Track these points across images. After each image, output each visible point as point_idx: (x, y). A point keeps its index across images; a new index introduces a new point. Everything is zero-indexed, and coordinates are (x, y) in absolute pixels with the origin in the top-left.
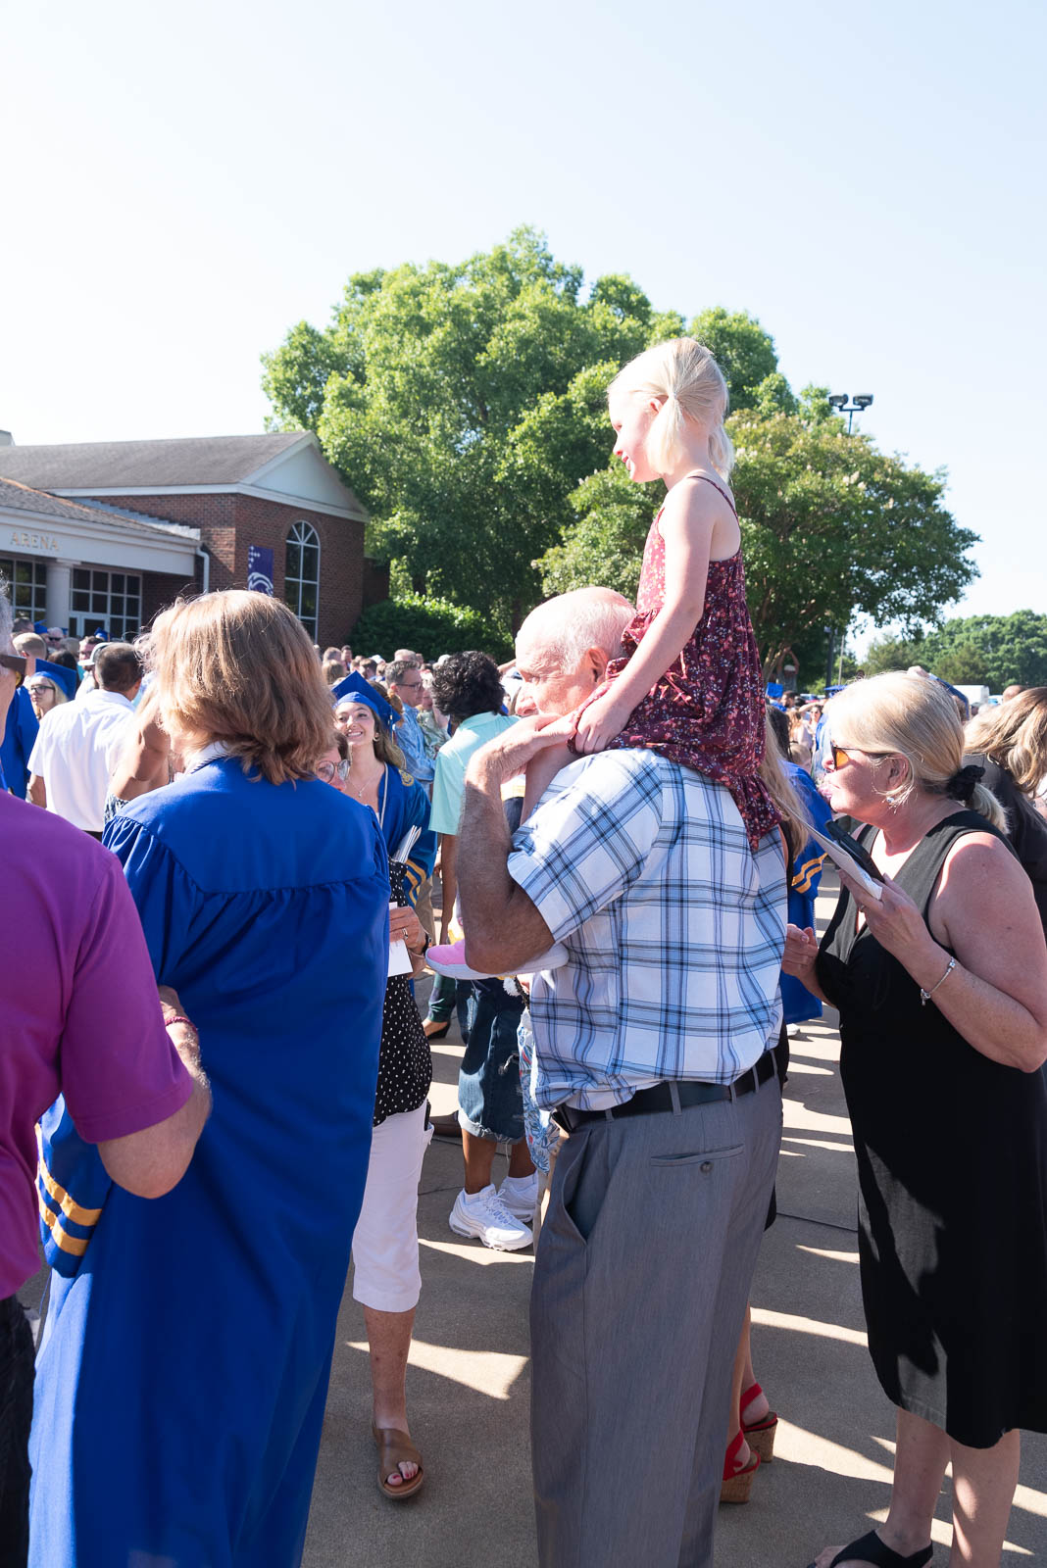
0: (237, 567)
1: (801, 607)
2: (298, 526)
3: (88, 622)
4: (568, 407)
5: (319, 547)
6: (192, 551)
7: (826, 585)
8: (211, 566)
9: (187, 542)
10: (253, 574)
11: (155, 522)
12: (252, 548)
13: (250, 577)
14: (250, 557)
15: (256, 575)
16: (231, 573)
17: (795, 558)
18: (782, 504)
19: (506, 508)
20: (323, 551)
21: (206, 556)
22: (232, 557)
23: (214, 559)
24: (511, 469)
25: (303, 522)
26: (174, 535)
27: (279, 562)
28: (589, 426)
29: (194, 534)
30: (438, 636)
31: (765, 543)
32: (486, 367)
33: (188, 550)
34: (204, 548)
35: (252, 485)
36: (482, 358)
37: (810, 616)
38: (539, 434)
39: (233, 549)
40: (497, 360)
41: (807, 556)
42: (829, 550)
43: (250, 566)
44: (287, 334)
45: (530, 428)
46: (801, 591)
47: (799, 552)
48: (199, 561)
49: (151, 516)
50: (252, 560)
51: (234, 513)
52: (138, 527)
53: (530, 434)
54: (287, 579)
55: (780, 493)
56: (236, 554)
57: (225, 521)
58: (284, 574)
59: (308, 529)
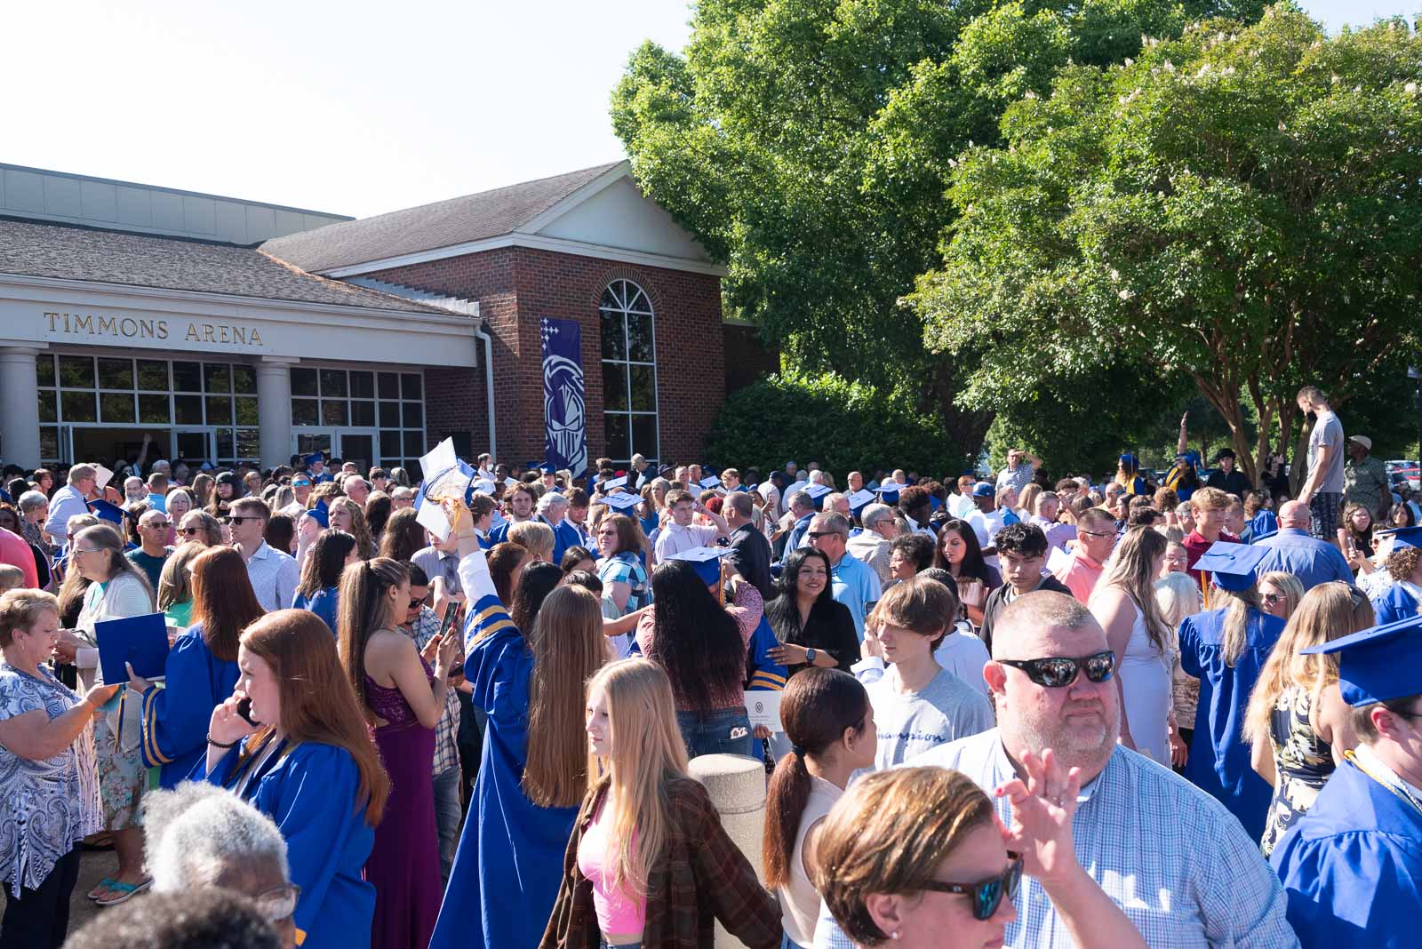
0: (524, 350)
1: (1355, 334)
2: (617, 287)
3: (346, 440)
4: (954, 77)
5: (652, 314)
6: (471, 332)
7: (1394, 285)
8: (494, 352)
9: (463, 321)
10: (550, 358)
11: (431, 298)
12: (546, 321)
13: (546, 362)
14: (544, 333)
15: (555, 359)
16: (516, 358)
17: (1325, 238)
18: (1287, 145)
19: (890, 232)
20: (658, 318)
21: (487, 338)
22: (516, 336)
23: (496, 341)
24: (880, 171)
25: (625, 280)
26: (452, 314)
27: (591, 339)
28: (985, 95)
29: (470, 308)
30: (820, 424)
31: (1263, 218)
32: (840, 42)
33: (464, 332)
34: (485, 328)
35: (535, 234)
36: (831, 29)
37: (1375, 344)
38: (915, 119)
39: (516, 325)
40: (853, 31)
41: (1351, 233)
42: (1392, 217)
43: (544, 346)
44: (627, 60)
45: (898, 110)
46: (1347, 300)
47: (1333, 226)
48: (480, 344)
49: (427, 291)
50: (547, 338)
51: (514, 274)
52: (406, 306)
53: (900, 120)
54: (604, 360)
55: (1282, 127)
56: (519, 331)
57: (506, 287)
58: (599, 354)
59: (632, 290)
